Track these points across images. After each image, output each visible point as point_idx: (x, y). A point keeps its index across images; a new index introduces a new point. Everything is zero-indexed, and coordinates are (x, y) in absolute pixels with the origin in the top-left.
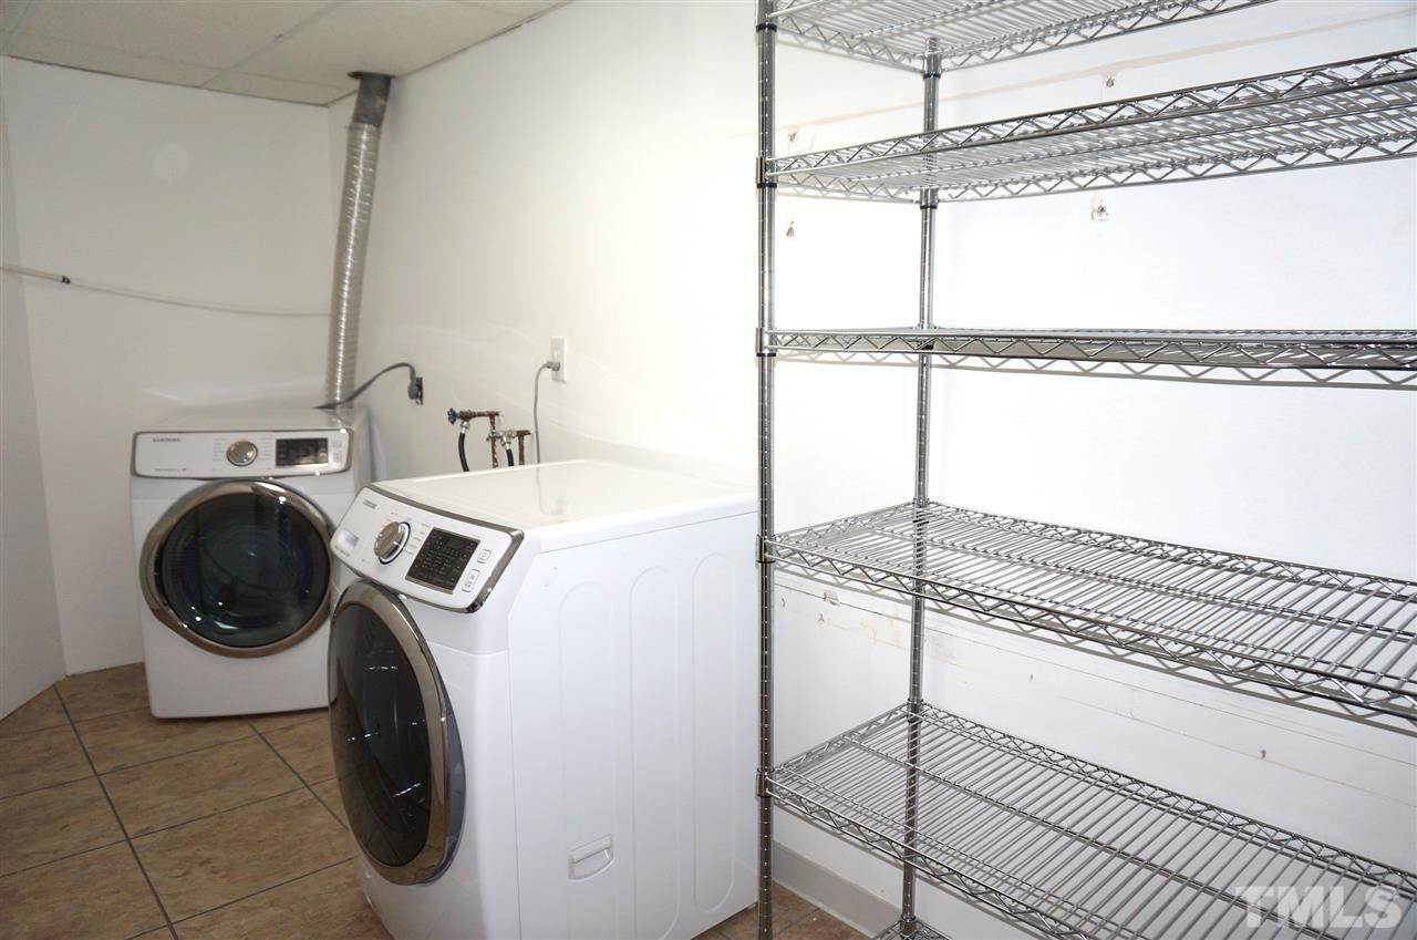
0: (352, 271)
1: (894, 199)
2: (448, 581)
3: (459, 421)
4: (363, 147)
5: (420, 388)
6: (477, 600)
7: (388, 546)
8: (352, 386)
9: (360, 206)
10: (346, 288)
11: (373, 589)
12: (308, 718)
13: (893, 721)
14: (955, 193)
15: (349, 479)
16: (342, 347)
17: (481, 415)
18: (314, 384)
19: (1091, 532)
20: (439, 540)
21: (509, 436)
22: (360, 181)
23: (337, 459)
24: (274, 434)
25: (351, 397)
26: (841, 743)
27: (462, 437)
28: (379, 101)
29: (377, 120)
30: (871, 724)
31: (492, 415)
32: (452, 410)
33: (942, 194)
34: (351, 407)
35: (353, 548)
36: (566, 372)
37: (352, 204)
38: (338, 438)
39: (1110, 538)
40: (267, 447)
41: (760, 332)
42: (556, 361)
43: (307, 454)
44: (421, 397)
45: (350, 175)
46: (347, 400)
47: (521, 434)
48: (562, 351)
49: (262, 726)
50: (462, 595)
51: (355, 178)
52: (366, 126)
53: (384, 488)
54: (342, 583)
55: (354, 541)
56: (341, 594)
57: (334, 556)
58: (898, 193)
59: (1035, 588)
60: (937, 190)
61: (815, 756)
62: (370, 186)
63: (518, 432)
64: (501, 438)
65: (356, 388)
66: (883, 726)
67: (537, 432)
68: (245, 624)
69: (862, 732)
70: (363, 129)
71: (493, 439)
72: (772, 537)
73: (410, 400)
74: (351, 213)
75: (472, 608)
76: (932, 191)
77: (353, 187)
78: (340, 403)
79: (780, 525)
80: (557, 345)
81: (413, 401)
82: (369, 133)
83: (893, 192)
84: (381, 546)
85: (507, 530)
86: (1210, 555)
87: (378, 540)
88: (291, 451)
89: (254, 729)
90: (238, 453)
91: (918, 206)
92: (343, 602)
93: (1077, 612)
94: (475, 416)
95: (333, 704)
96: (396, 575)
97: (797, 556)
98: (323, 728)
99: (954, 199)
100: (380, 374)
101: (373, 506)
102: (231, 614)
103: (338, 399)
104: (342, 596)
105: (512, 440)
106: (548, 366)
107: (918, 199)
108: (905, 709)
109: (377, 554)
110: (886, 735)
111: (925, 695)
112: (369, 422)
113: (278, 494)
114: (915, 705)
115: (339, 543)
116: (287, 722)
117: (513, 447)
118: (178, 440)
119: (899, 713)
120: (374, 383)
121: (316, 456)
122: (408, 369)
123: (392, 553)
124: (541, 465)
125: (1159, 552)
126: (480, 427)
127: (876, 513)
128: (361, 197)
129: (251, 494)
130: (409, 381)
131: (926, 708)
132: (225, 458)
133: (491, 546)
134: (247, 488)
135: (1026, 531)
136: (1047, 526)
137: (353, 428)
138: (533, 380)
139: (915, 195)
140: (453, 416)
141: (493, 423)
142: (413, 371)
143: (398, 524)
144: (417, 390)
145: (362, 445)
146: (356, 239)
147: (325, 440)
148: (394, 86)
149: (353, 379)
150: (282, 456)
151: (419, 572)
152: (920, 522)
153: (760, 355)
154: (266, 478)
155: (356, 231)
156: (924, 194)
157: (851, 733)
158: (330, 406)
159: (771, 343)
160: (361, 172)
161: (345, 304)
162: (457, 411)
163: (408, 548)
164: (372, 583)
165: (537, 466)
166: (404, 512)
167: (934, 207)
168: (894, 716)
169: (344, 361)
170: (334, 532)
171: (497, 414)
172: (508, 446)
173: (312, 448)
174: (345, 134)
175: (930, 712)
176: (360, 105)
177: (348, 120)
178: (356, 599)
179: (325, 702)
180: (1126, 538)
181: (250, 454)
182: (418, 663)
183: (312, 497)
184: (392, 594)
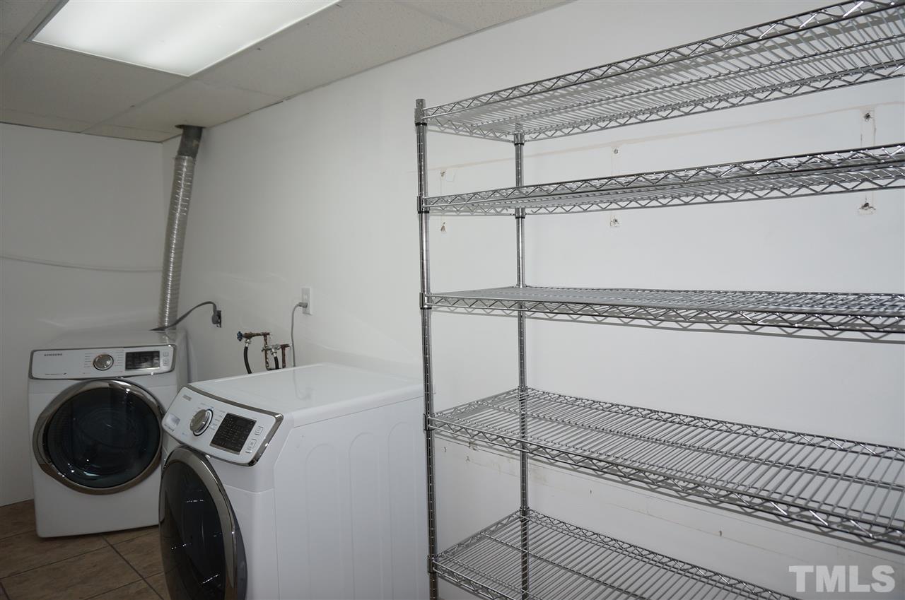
0: (176, 245)
1: (499, 214)
2: (236, 446)
3: (244, 339)
4: (185, 170)
5: (220, 317)
6: (255, 458)
7: (199, 424)
8: (176, 315)
9: (182, 205)
10: (173, 255)
11: (190, 452)
12: (143, 533)
13: (512, 521)
14: (535, 210)
15: (173, 377)
16: (169, 292)
17: (258, 335)
18: (150, 313)
19: (619, 405)
20: (231, 420)
21: (276, 348)
22: (182, 190)
23: (165, 364)
24: (124, 349)
25: (175, 323)
26: (478, 537)
27: (246, 349)
28: (195, 142)
29: (193, 154)
30: (498, 523)
31: (265, 335)
32: (240, 332)
33: (527, 211)
34: (175, 329)
35: (177, 425)
36: (311, 309)
37: (177, 204)
38: (166, 352)
39: (629, 408)
40: (120, 357)
41: (422, 296)
42: (304, 302)
43: (146, 361)
44: (220, 323)
45: (176, 186)
46: (171, 325)
47: (284, 347)
48: (309, 297)
49: (112, 540)
50: (245, 455)
51: (179, 188)
52: (187, 157)
53: (195, 387)
54: (169, 448)
55: (177, 421)
56: (168, 454)
57: (164, 430)
58: (502, 210)
59: (581, 442)
60: (524, 208)
61: (464, 545)
62: (188, 193)
63: (281, 346)
64: (271, 349)
65: (178, 318)
66: (505, 525)
67: (293, 344)
68: (103, 472)
69: (492, 529)
70: (184, 160)
71: (266, 350)
72: (432, 415)
73: (213, 325)
74: (176, 210)
75: (252, 463)
76: (522, 209)
77: (178, 194)
78: (167, 327)
79: (438, 406)
80: (306, 292)
81: (216, 325)
82: (188, 161)
83: (499, 210)
84: (194, 425)
85: (273, 414)
86: (684, 417)
87: (193, 421)
88: (135, 360)
89: (106, 541)
90: (100, 362)
91: (514, 217)
92: (169, 461)
93: (602, 457)
94: (254, 336)
95: (162, 523)
96: (204, 443)
97: (447, 425)
98: (155, 539)
99: (534, 213)
100: (193, 309)
101: (190, 399)
102: (93, 465)
103: (166, 324)
104: (170, 456)
105: (277, 351)
106: (300, 305)
107: (514, 213)
108: (518, 513)
109: (192, 430)
110: (506, 531)
111: (531, 505)
112: (186, 338)
113: (125, 387)
114: (525, 511)
115: (167, 422)
116: (129, 536)
117: (278, 357)
118: (61, 355)
119: (515, 516)
120: (191, 314)
121: (152, 362)
122: (212, 305)
123: (202, 428)
124: (295, 368)
125: (656, 416)
126: (258, 343)
127: (496, 396)
128: (183, 200)
129: (107, 388)
130: (213, 313)
131: (531, 512)
132: (92, 365)
133: (263, 424)
134: (106, 385)
135: (583, 405)
136: (594, 402)
137: (176, 344)
138: (291, 314)
139: (513, 211)
140: (240, 336)
141: (266, 340)
142: (215, 306)
143: (205, 411)
144: (217, 318)
145: (182, 354)
146: (179, 225)
147: (158, 352)
148: (204, 133)
149: (176, 311)
150: (129, 363)
151: (218, 441)
152: (522, 400)
153: (422, 308)
154: (119, 377)
155: (179, 220)
156: (517, 210)
157: (485, 530)
158: (161, 329)
159: (428, 302)
160: (183, 185)
161: (172, 265)
162: (243, 333)
163: (211, 426)
164: (188, 448)
165: (293, 369)
166: (208, 403)
167: (523, 218)
168: (511, 518)
169: (171, 300)
170: (164, 415)
171: (268, 334)
172: (275, 355)
173: (150, 357)
174: (173, 162)
175: (534, 515)
176: (183, 144)
177: (175, 154)
178: (178, 458)
179: (156, 522)
180: (638, 408)
181: (108, 362)
182: (217, 498)
183: (149, 389)
184: (202, 455)
